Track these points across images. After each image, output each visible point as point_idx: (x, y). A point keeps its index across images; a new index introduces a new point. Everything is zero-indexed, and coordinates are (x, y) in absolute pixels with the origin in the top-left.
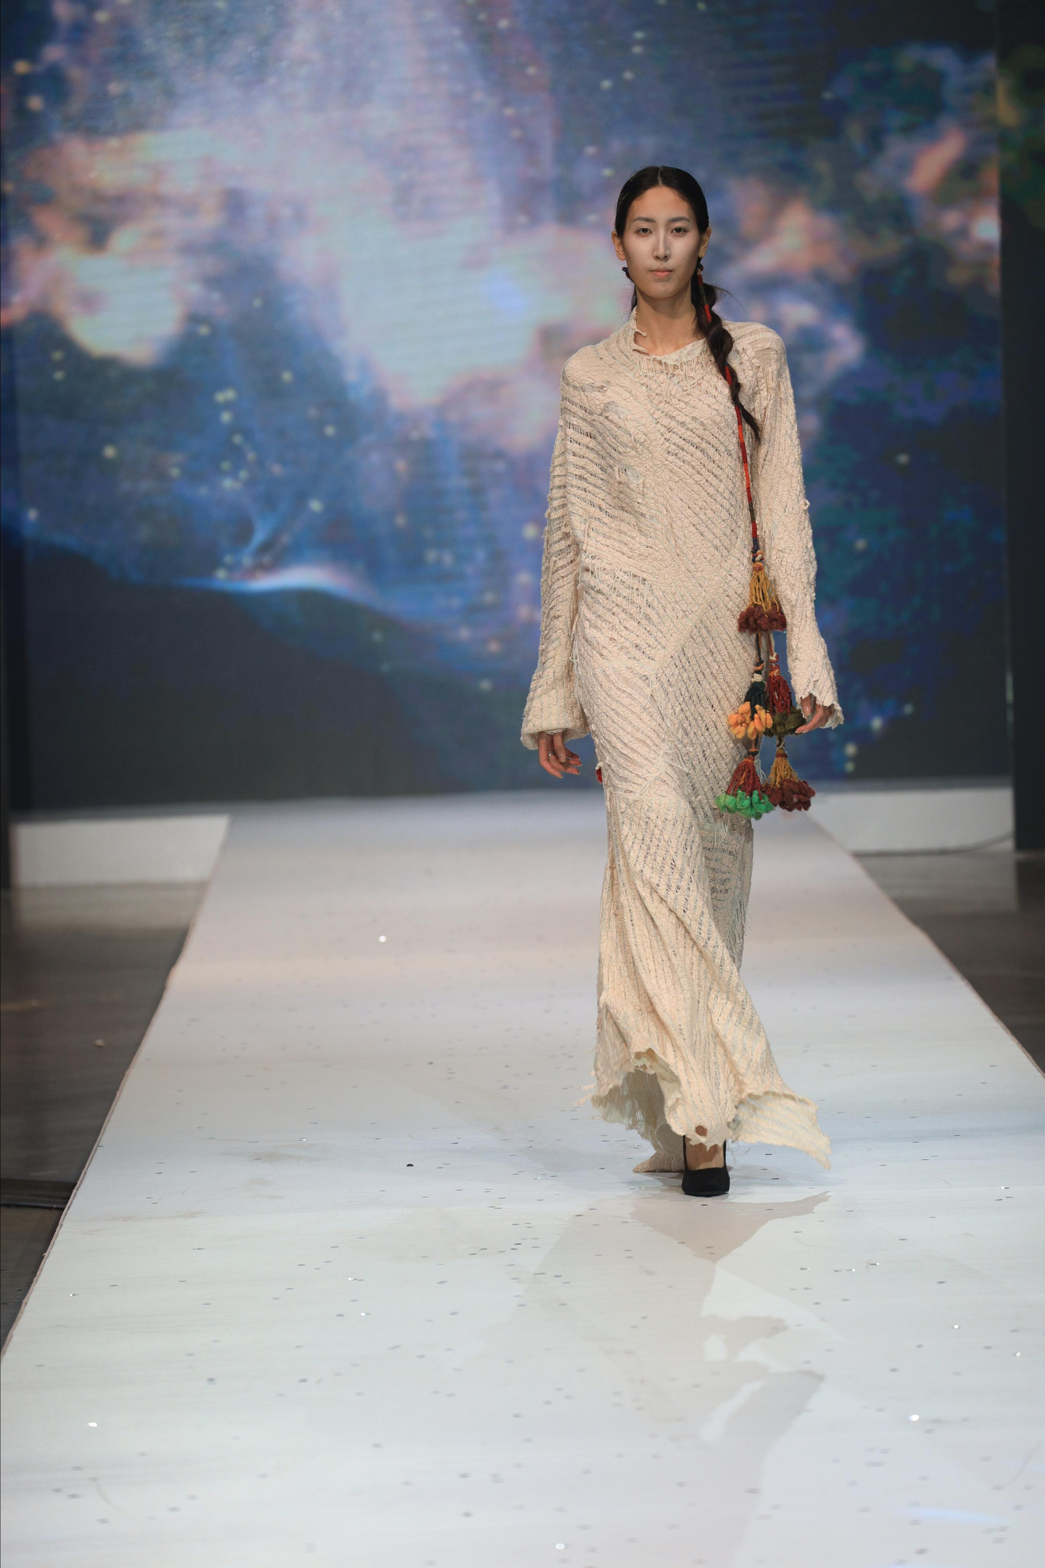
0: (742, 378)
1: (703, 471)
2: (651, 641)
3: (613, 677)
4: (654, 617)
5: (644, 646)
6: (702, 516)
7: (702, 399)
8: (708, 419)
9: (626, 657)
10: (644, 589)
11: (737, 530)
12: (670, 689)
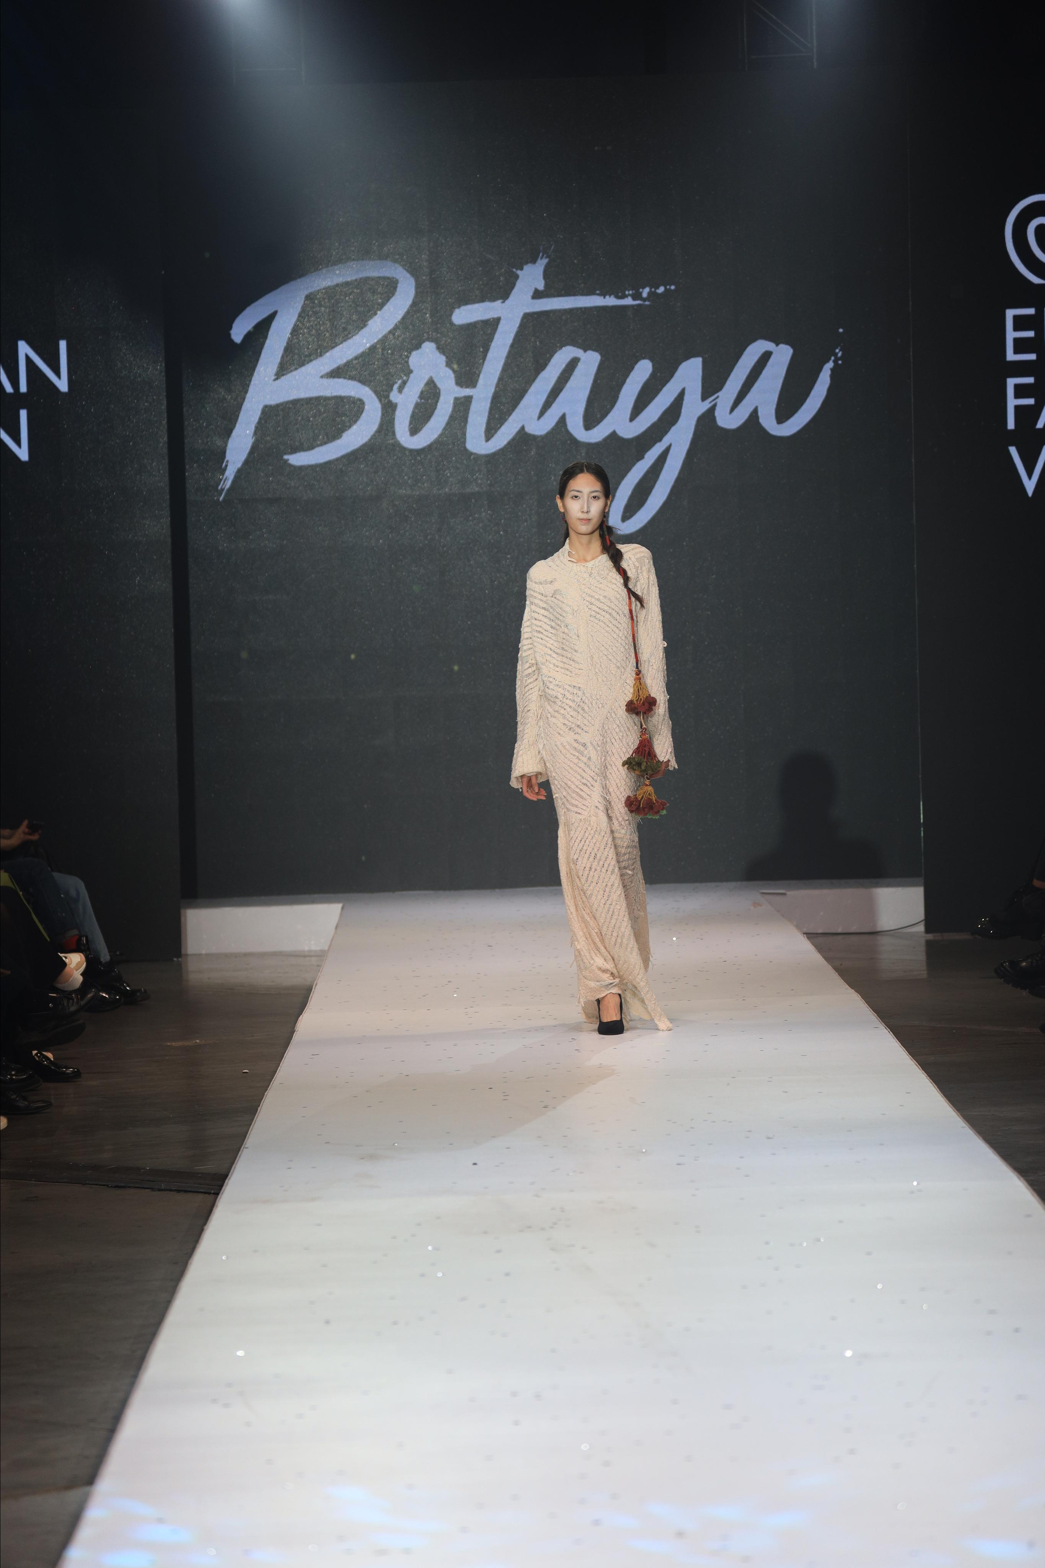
0: (629, 574)
1: (610, 625)
2: (586, 722)
3: (567, 747)
4: (586, 708)
5: (582, 725)
6: (610, 650)
7: (608, 586)
8: (611, 596)
9: (573, 733)
10: (580, 693)
11: (629, 658)
12: (599, 748)
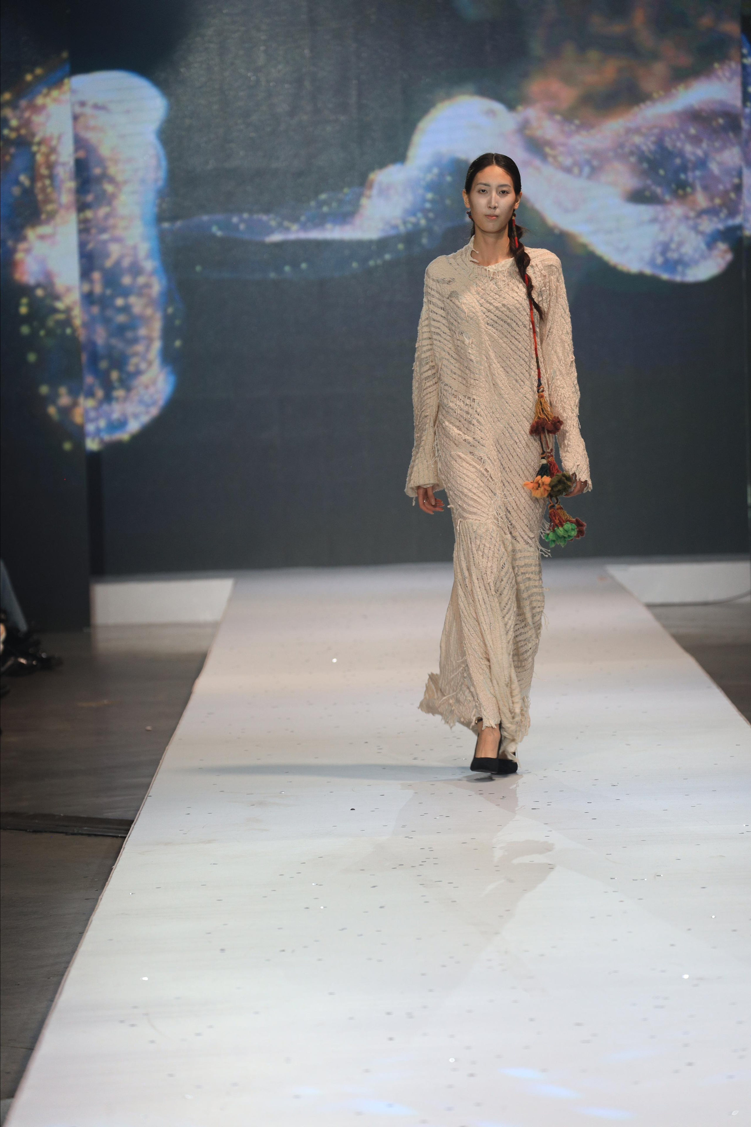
7: (509, 293)
8: (512, 305)
